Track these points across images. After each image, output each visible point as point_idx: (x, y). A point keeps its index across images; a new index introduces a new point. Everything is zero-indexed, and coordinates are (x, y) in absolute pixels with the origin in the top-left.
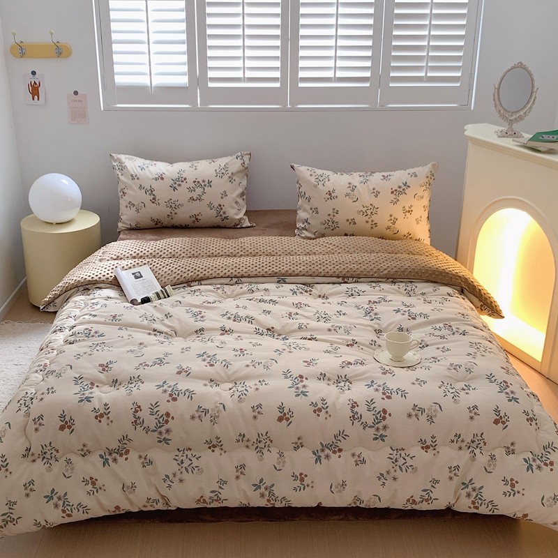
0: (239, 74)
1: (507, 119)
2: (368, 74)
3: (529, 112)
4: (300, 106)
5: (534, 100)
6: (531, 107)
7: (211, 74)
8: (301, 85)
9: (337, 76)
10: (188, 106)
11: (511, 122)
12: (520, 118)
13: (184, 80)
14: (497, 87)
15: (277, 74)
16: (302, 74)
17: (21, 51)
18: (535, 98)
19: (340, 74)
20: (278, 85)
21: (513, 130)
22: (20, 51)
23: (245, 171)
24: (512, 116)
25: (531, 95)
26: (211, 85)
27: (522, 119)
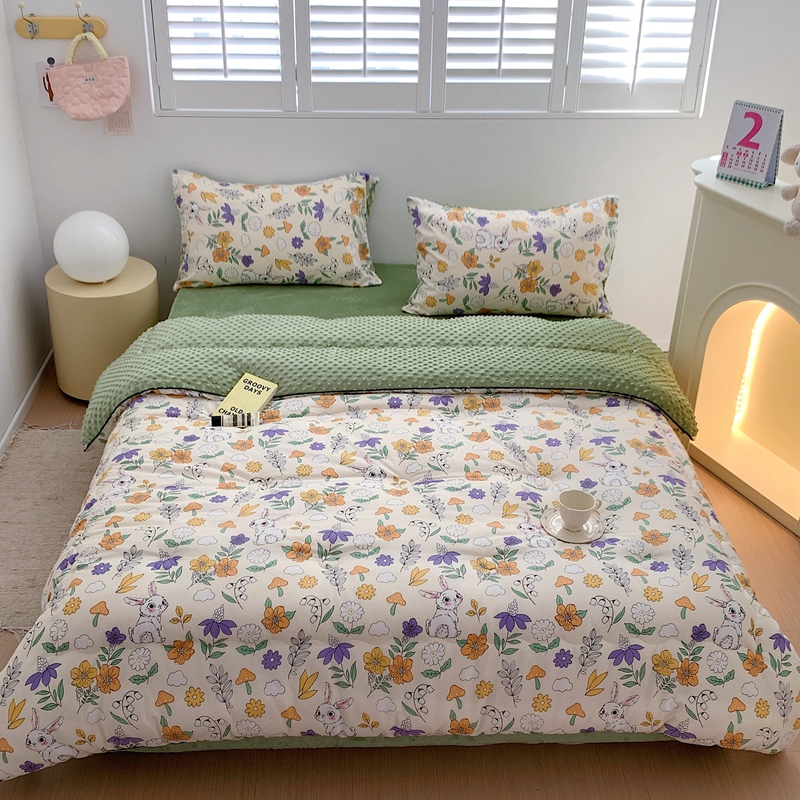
0: (358, 65)
2: (548, 65)
4: (447, 111)
7: (315, 64)
8: (448, 80)
9: (502, 67)
10: (281, 111)
15: (414, 65)
16: (450, 65)
17: (31, 28)
19: (506, 65)
20: (414, 80)
22: (29, 29)
26: (314, 79)
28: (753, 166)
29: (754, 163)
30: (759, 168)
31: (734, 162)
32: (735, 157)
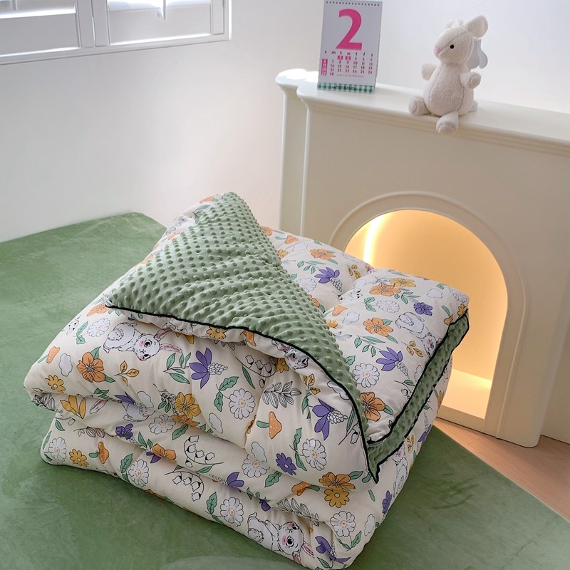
28: (359, 69)
29: (359, 65)
30: (366, 69)
31: (336, 68)
32: (336, 62)
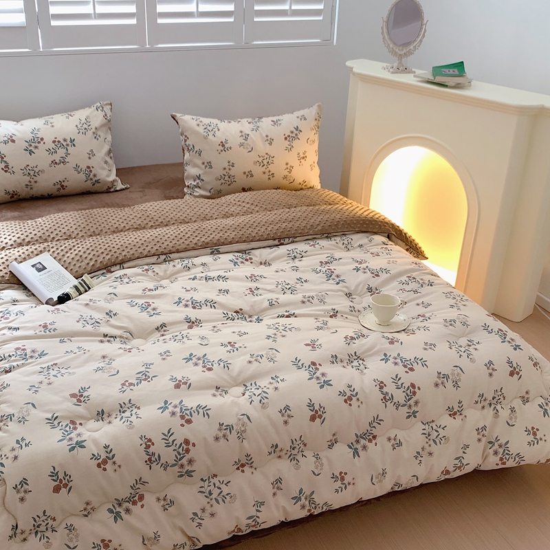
0: (88, 10)
1: (396, 53)
2: (231, 8)
3: (419, 46)
4: (159, 46)
5: (424, 33)
6: (421, 41)
7: (53, 10)
8: (160, 21)
9: (199, 10)
10: (28, 50)
11: (401, 57)
12: (410, 53)
13: (20, 19)
14: (385, 19)
15: (132, 9)
16: (160, 9)
18: (425, 30)
19: (203, 8)
20: (133, 21)
21: (403, 66)
23: (108, 124)
24: (402, 50)
25: (421, 28)
26: (54, 23)
27: (412, 54)
